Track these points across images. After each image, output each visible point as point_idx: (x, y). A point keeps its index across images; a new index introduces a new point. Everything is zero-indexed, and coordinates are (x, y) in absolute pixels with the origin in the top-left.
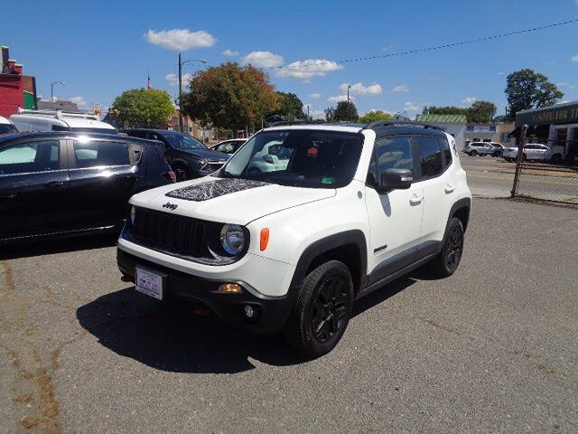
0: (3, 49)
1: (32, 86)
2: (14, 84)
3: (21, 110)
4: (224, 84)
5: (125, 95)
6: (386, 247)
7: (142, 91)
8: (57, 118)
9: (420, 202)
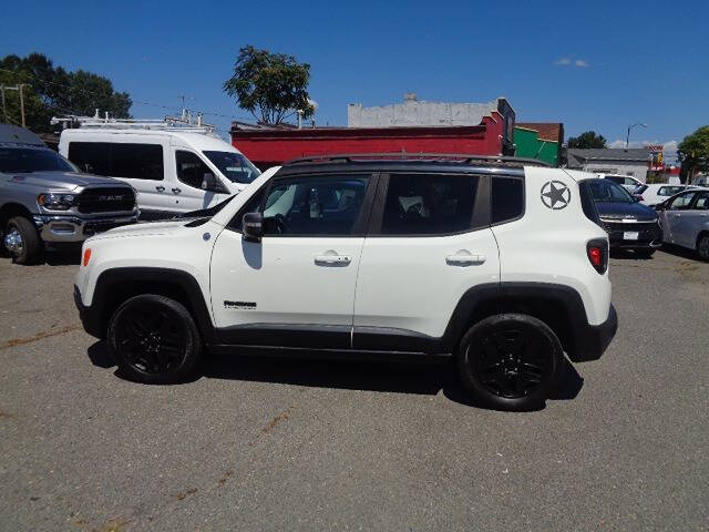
1: (557, 133)
6: (254, 304)
9: (345, 263)
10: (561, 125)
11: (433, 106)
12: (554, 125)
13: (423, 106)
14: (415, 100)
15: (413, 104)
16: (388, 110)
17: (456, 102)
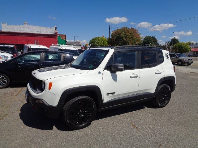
0: (55, 27)
1: (65, 37)
2: (55, 37)
3: (53, 45)
4: (121, 34)
5: (93, 39)
6: (115, 93)
7: (98, 38)
8: (60, 47)
9: (136, 77)
10: (66, 35)
11: (34, 27)
12: (64, 35)
13: (31, 26)
14: (28, 24)
15: (27, 25)
16: (18, 26)
17: (42, 27)
